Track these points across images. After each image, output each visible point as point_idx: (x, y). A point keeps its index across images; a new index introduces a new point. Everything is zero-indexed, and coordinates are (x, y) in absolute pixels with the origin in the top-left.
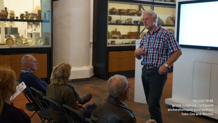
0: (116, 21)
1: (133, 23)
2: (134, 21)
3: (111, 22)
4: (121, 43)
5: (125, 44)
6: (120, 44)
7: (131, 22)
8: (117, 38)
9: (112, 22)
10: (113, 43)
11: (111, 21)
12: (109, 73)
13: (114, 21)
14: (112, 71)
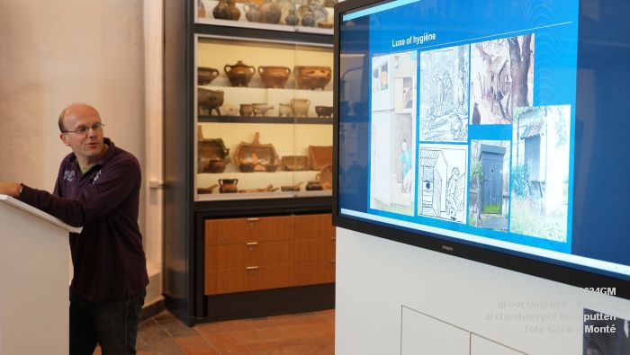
0: (239, 107)
1: (312, 113)
2: (317, 108)
3: (218, 111)
4: (264, 186)
5: (284, 189)
6: (260, 190)
7: (306, 111)
8: (256, 168)
9: (223, 113)
10: (228, 187)
11: (220, 108)
12: (206, 298)
13: (231, 110)
14: (220, 291)
